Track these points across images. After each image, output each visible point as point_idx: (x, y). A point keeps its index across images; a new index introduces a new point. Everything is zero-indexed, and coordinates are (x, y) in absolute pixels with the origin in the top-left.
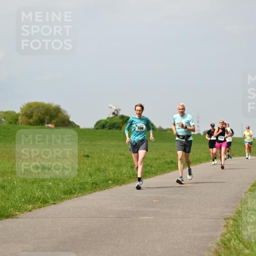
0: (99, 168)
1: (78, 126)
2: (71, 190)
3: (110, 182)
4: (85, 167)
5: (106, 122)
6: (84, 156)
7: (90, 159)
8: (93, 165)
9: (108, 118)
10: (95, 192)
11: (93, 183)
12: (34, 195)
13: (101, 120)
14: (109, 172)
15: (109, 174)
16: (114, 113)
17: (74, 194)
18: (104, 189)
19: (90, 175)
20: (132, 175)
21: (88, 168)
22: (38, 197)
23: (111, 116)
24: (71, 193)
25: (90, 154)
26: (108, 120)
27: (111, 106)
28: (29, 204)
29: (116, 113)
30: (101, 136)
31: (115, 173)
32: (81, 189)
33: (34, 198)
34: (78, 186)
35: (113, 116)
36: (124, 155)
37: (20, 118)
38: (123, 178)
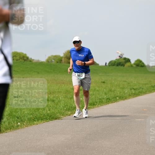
0: (111, 89)
1: (98, 64)
2: (94, 102)
3: (118, 98)
4: (102, 89)
5: (115, 62)
6: (102, 82)
7: (105, 84)
8: (107, 88)
9: (116, 59)
10: (108, 104)
11: (107, 99)
12: (71, 106)
13: (112, 61)
14: (117, 92)
15: (117, 93)
16: (120, 56)
17: (96, 105)
18: (114, 103)
19: (106, 94)
20: (131, 94)
21: (104, 90)
22: (74, 107)
23: (118, 58)
24: (94, 104)
25: (105, 81)
26: (116, 61)
27: (118, 52)
28: (69, 111)
29: (121, 56)
30: (112, 70)
31: (120, 93)
32: (100, 102)
33: (72, 107)
34: (98, 100)
35: (119, 58)
36: (126, 82)
37: (63, 59)
38: (125, 96)
